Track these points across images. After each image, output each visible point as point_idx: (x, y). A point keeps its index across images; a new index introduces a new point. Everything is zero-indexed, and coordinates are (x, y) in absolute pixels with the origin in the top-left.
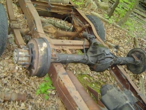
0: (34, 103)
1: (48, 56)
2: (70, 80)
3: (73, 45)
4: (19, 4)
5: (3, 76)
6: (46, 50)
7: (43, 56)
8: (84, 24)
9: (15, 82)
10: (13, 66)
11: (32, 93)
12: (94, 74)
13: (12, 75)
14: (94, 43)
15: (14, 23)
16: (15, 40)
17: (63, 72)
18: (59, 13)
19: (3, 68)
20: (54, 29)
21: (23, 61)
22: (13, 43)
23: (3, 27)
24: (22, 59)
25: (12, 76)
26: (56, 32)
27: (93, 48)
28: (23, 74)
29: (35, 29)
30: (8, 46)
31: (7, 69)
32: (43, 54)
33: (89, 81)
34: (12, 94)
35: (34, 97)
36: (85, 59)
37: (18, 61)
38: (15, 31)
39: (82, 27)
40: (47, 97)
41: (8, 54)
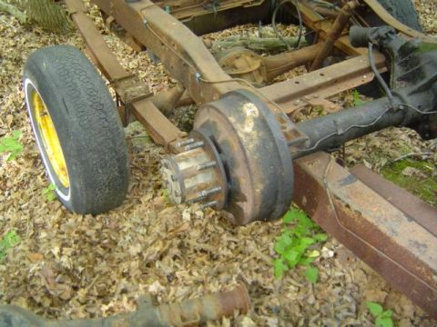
0: (278, 304)
1: (274, 142)
2: (376, 195)
3: (335, 82)
4: (120, 26)
5: (154, 255)
6: (262, 123)
7: (261, 148)
8: (337, 5)
9: (198, 260)
10: (173, 213)
11: (260, 275)
12: (432, 148)
13: (179, 241)
14: (398, 48)
15: (127, 87)
16: (150, 137)
17: (341, 177)
18: (248, 3)
19: (145, 230)
20: (252, 56)
21: (200, 189)
22: (148, 145)
23: (100, 108)
24: (195, 183)
25: (181, 246)
26: (262, 65)
27: (404, 64)
28: (210, 227)
29: (198, 75)
30: (136, 162)
31: (157, 229)
32: (256, 142)
33: (425, 176)
34: (200, 300)
35: (271, 287)
36: (395, 109)
37: (185, 194)
38: (139, 107)
39: (339, 17)
40: (312, 273)
41: (146, 182)
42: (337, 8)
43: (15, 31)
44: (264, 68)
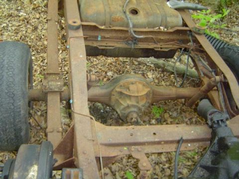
15: (52, 80)
18: (158, 48)
42: (213, 73)
43: (43, 10)
44: (151, 95)
